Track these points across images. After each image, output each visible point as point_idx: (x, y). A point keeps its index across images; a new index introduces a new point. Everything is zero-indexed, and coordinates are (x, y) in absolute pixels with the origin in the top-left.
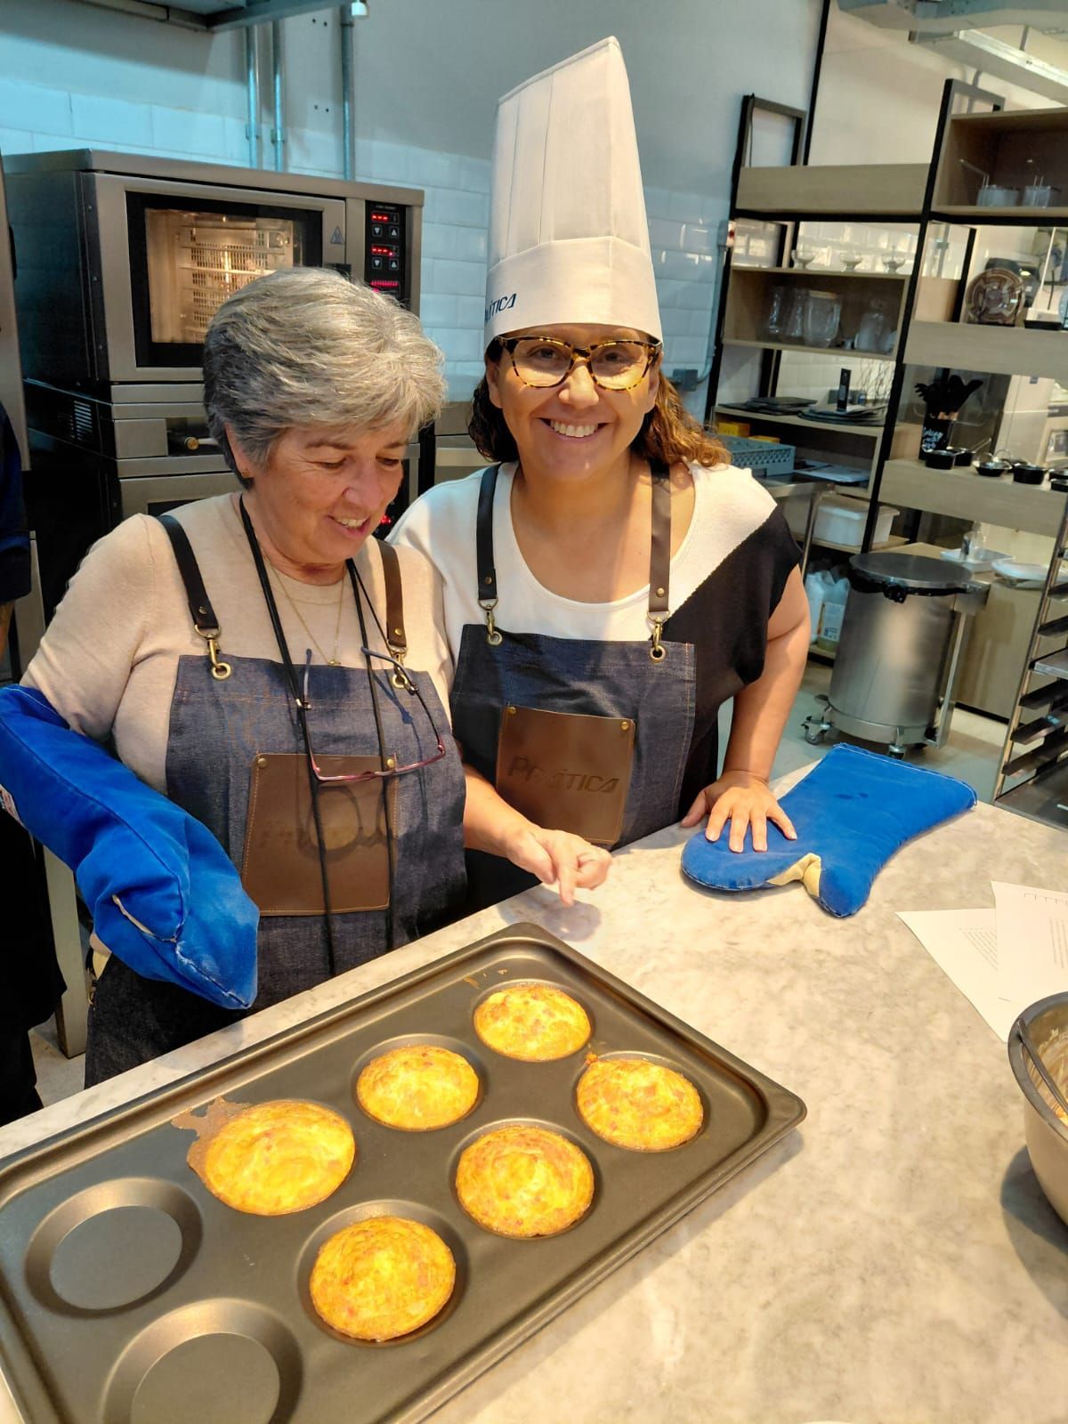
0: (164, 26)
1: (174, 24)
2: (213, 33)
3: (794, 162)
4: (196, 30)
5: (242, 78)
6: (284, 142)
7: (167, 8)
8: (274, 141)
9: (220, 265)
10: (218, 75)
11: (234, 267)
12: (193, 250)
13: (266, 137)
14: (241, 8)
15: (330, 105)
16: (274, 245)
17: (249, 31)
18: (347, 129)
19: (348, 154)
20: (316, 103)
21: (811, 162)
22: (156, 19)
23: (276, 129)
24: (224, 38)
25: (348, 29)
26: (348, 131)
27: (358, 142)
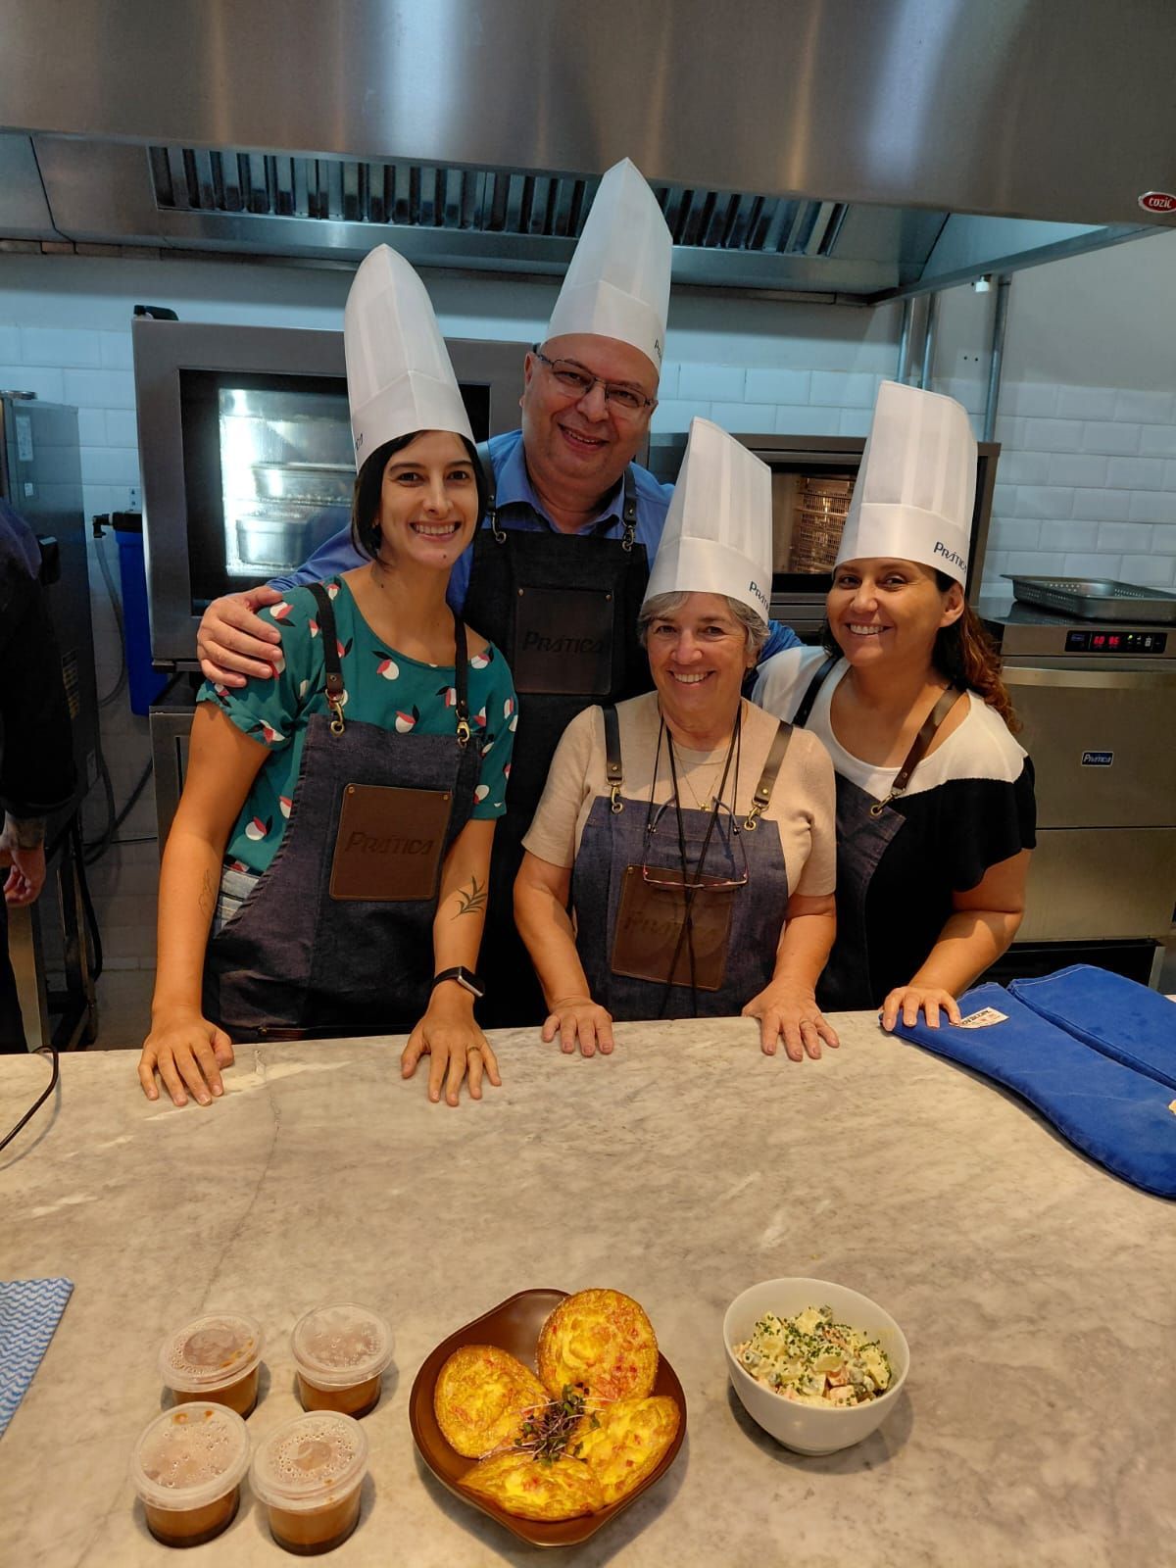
0: (834, 307)
1: (841, 305)
2: (875, 307)
4: (861, 307)
5: (896, 340)
7: (837, 293)
9: (823, 508)
10: (876, 340)
11: (832, 509)
12: (806, 496)
14: (895, 289)
15: (980, 354)
17: (907, 304)
18: (993, 376)
20: (966, 354)
22: (826, 303)
23: (922, 381)
24: (885, 311)
25: (1005, 287)
26: (994, 379)
27: (1006, 385)
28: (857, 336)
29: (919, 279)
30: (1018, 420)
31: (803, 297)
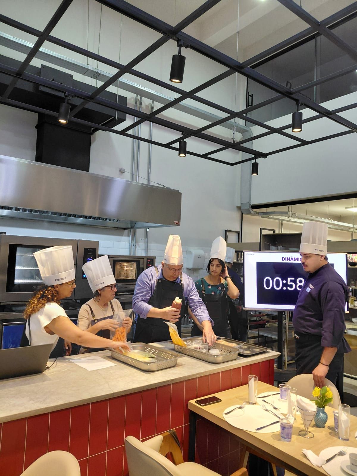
0: (118, 230)
3: (238, 242)
4: (122, 230)
5: (129, 236)
6: (135, 246)
7: (118, 228)
8: (134, 245)
9: (124, 268)
10: (125, 236)
11: (126, 268)
12: (120, 265)
13: (132, 245)
15: (143, 239)
16: (133, 265)
17: (131, 230)
19: (146, 250)
20: (141, 239)
21: (242, 242)
22: (116, 229)
24: (126, 231)
26: (147, 243)
27: (149, 244)
28: (122, 235)
29: (134, 227)
30: (151, 251)
31: (110, 228)
